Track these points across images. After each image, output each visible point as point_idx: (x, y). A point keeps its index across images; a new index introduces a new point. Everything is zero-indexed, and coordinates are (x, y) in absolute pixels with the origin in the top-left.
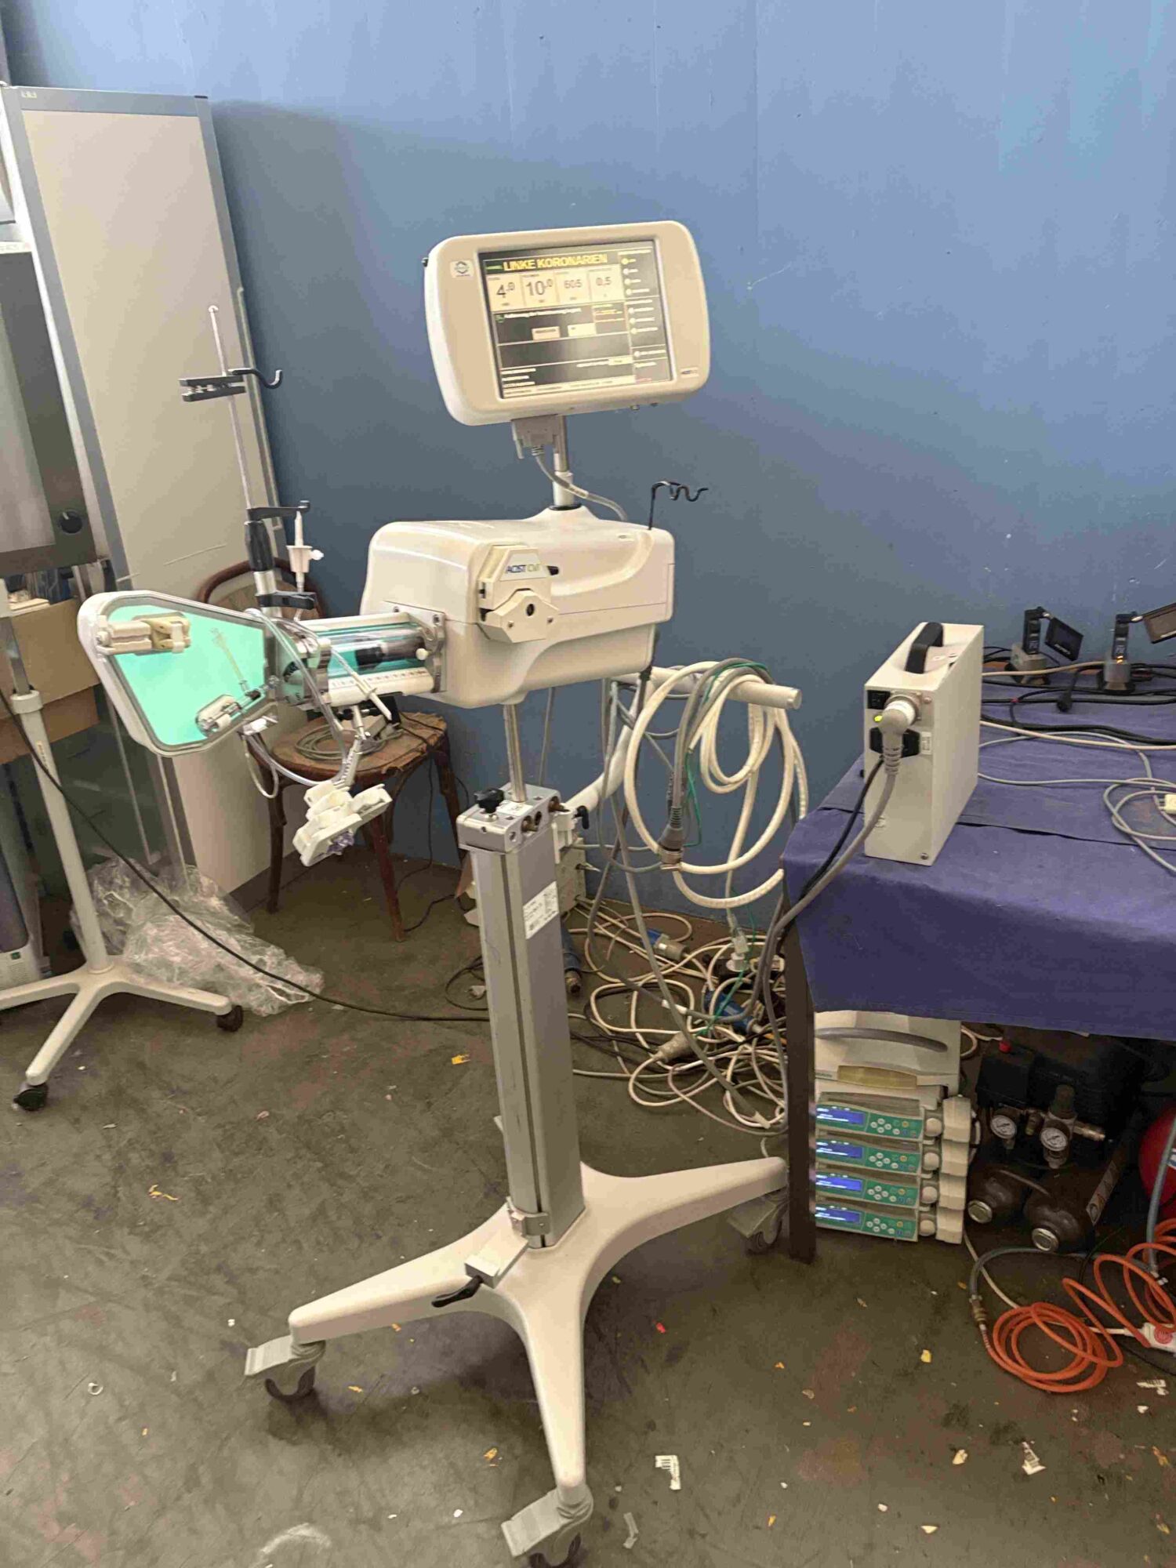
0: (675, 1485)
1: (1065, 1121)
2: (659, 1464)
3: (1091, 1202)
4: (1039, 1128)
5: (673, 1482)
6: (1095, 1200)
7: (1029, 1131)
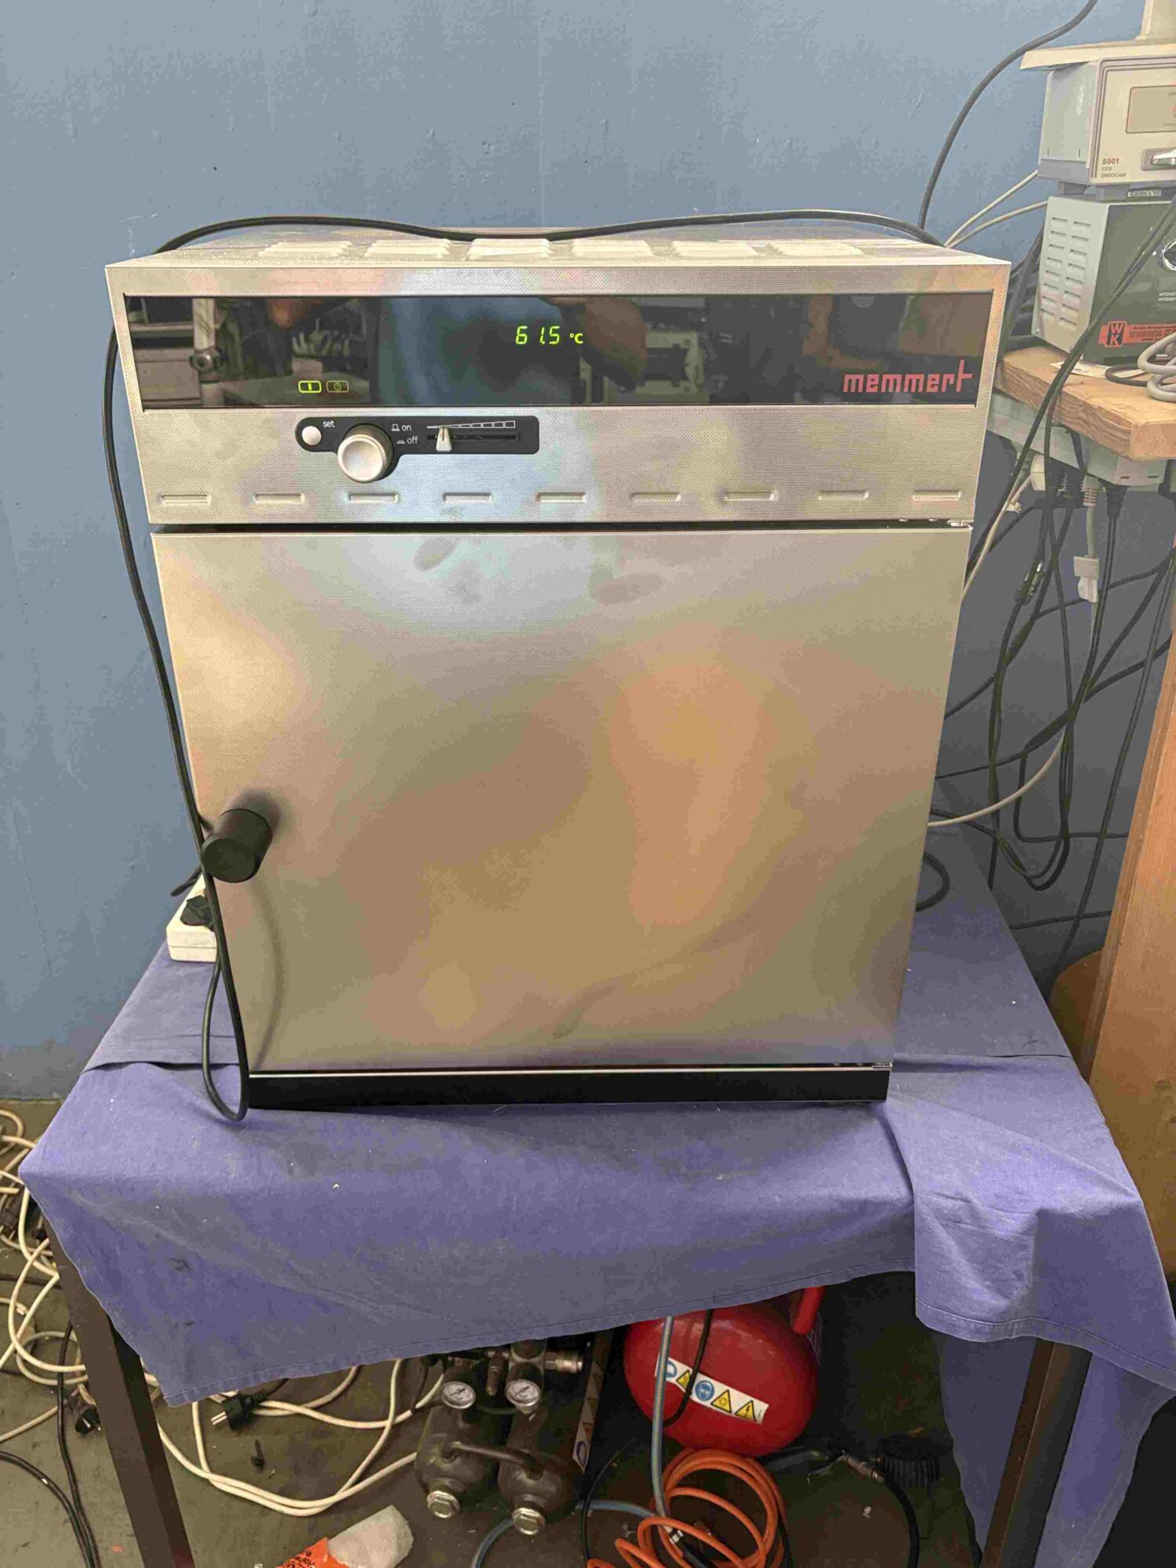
1: (532, 1360)
3: (577, 1441)
4: (502, 1386)
6: (582, 1436)
7: (491, 1390)
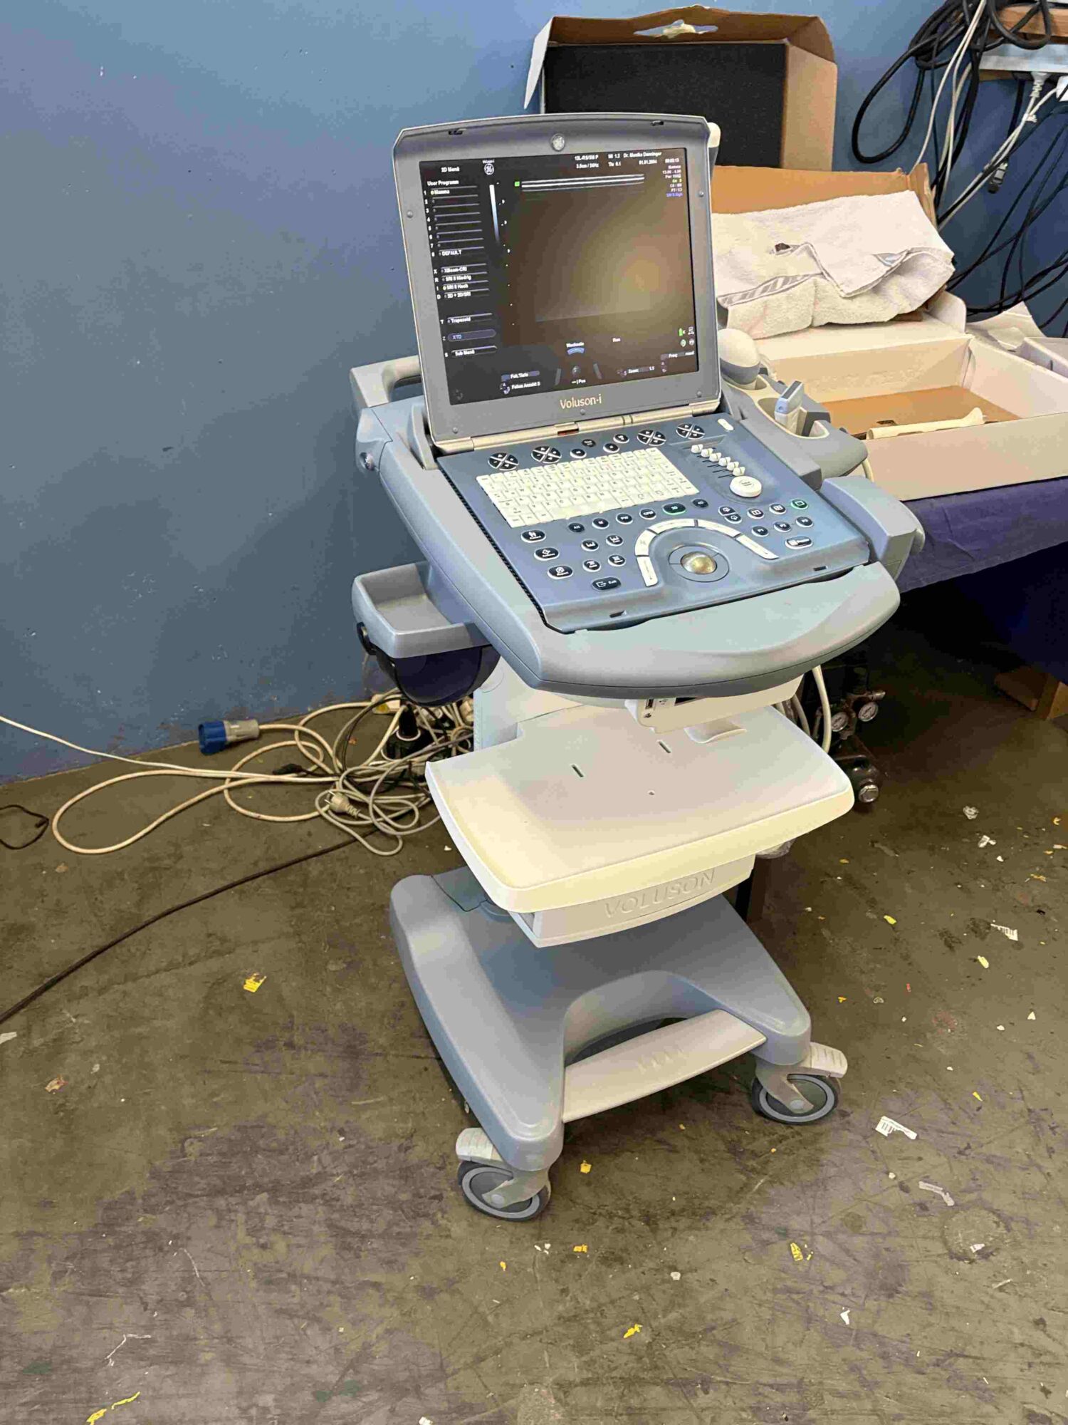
0: (912, 1135)
2: (885, 1133)
5: (906, 1134)
